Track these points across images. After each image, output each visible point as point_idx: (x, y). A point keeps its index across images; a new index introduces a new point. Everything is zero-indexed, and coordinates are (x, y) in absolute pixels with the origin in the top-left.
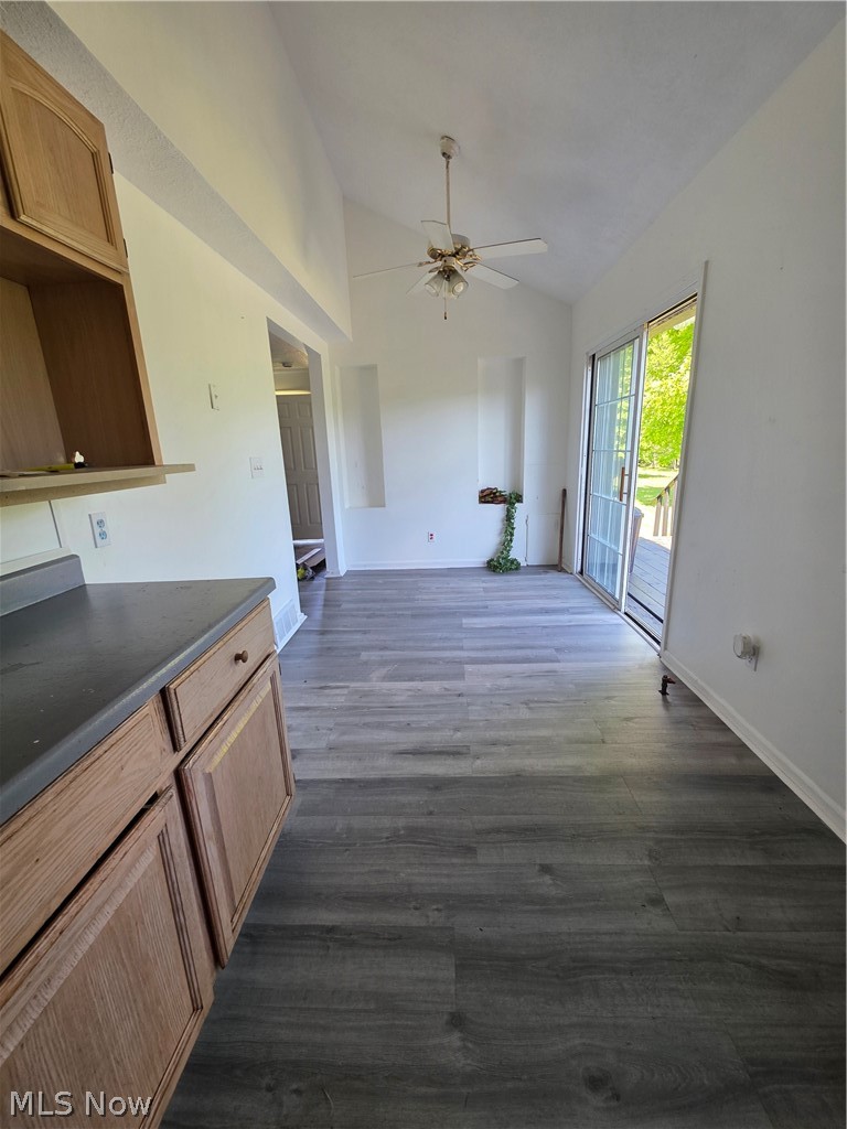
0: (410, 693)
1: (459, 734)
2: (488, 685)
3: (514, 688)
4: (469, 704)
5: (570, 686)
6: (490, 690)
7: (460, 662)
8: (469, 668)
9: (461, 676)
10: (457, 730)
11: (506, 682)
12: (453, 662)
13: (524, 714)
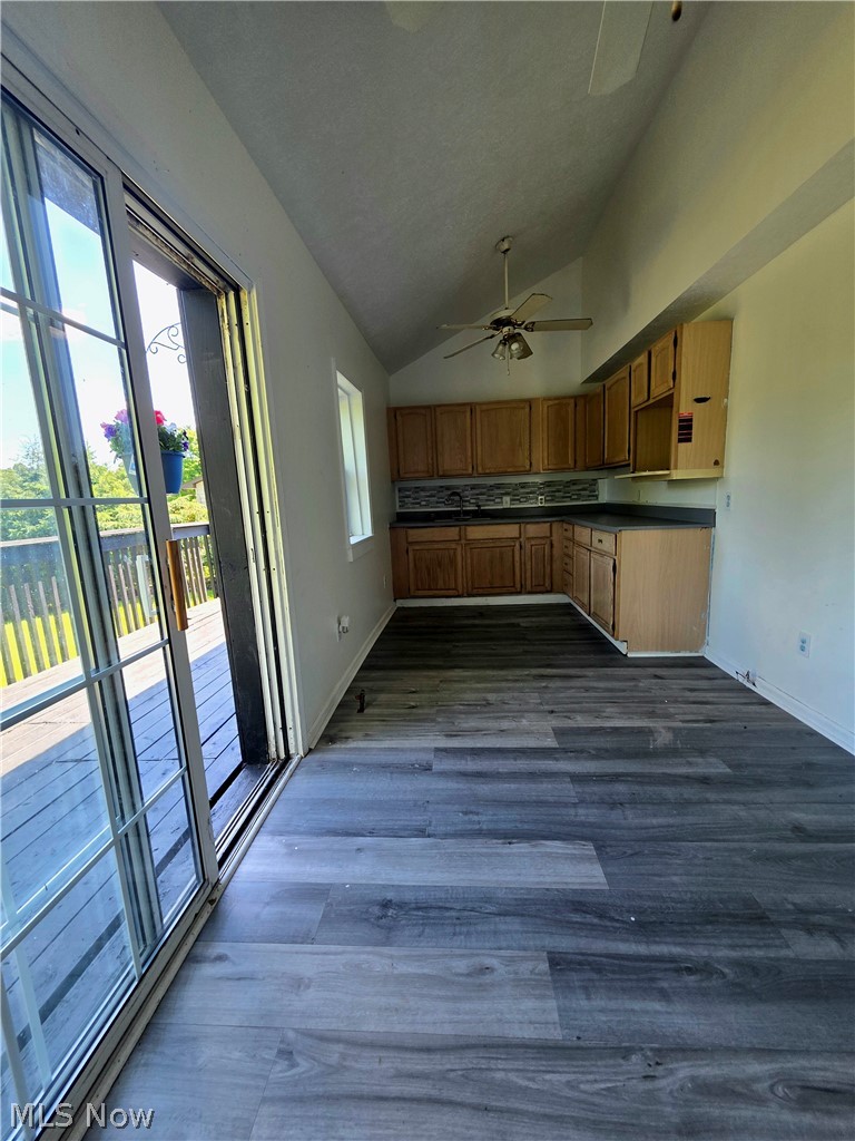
0: (604, 714)
1: (544, 684)
2: (524, 722)
3: (498, 718)
4: (541, 704)
5: (440, 720)
6: (523, 717)
7: (566, 751)
8: (551, 742)
9: (559, 733)
10: (546, 687)
11: (505, 724)
12: (579, 753)
13: (492, 697)
